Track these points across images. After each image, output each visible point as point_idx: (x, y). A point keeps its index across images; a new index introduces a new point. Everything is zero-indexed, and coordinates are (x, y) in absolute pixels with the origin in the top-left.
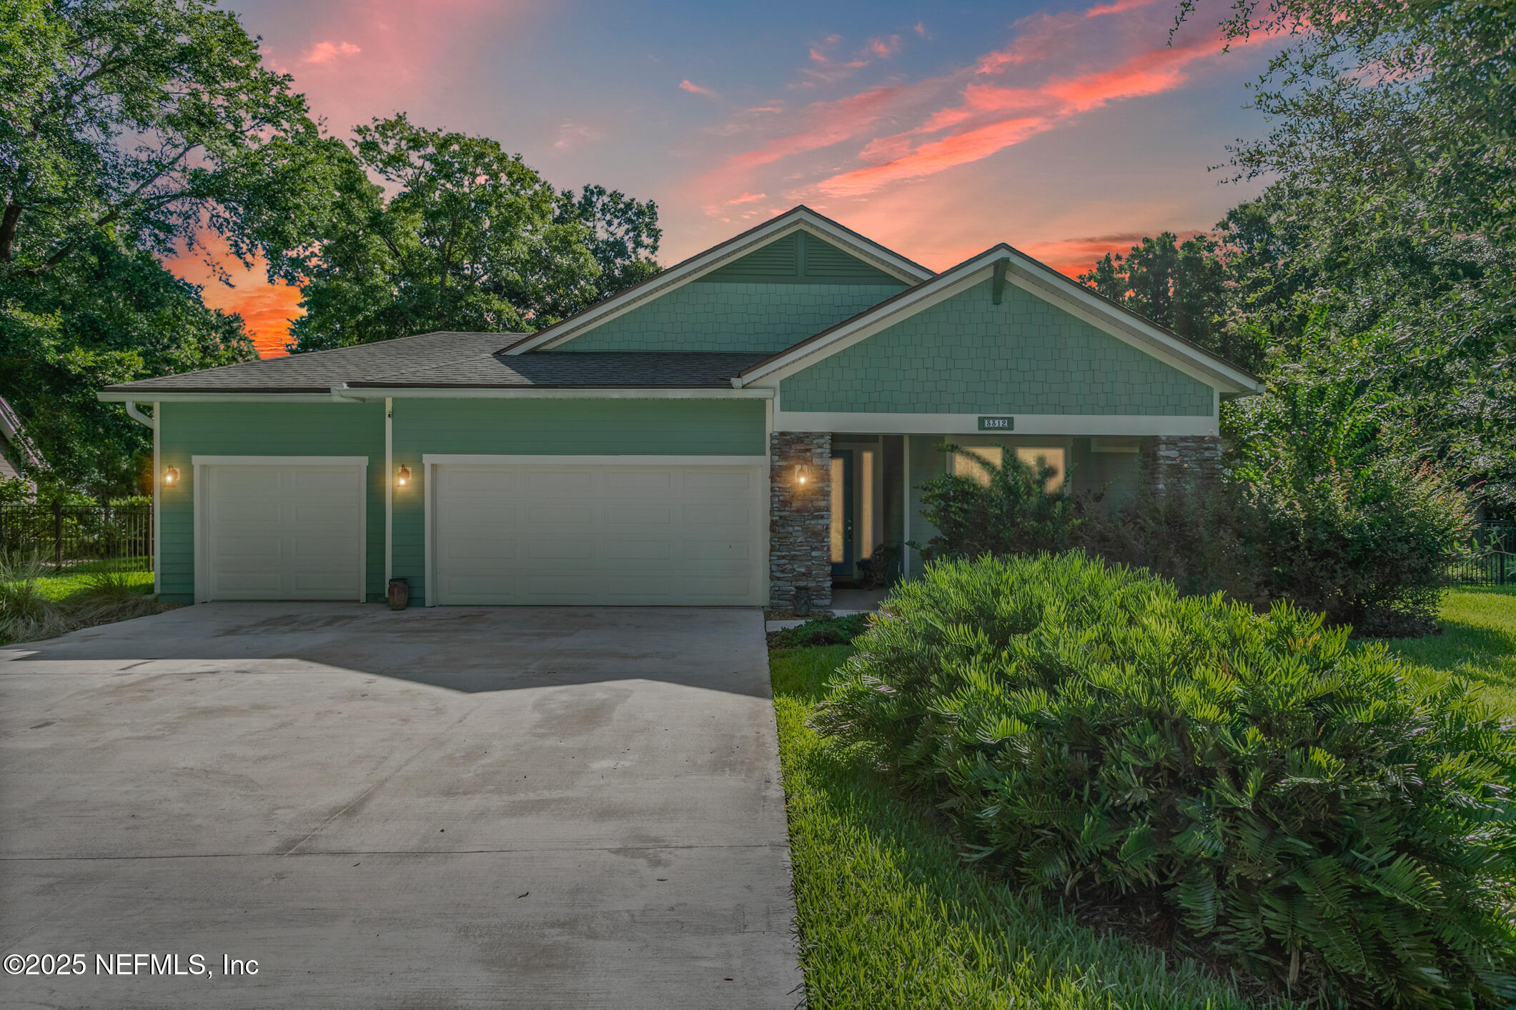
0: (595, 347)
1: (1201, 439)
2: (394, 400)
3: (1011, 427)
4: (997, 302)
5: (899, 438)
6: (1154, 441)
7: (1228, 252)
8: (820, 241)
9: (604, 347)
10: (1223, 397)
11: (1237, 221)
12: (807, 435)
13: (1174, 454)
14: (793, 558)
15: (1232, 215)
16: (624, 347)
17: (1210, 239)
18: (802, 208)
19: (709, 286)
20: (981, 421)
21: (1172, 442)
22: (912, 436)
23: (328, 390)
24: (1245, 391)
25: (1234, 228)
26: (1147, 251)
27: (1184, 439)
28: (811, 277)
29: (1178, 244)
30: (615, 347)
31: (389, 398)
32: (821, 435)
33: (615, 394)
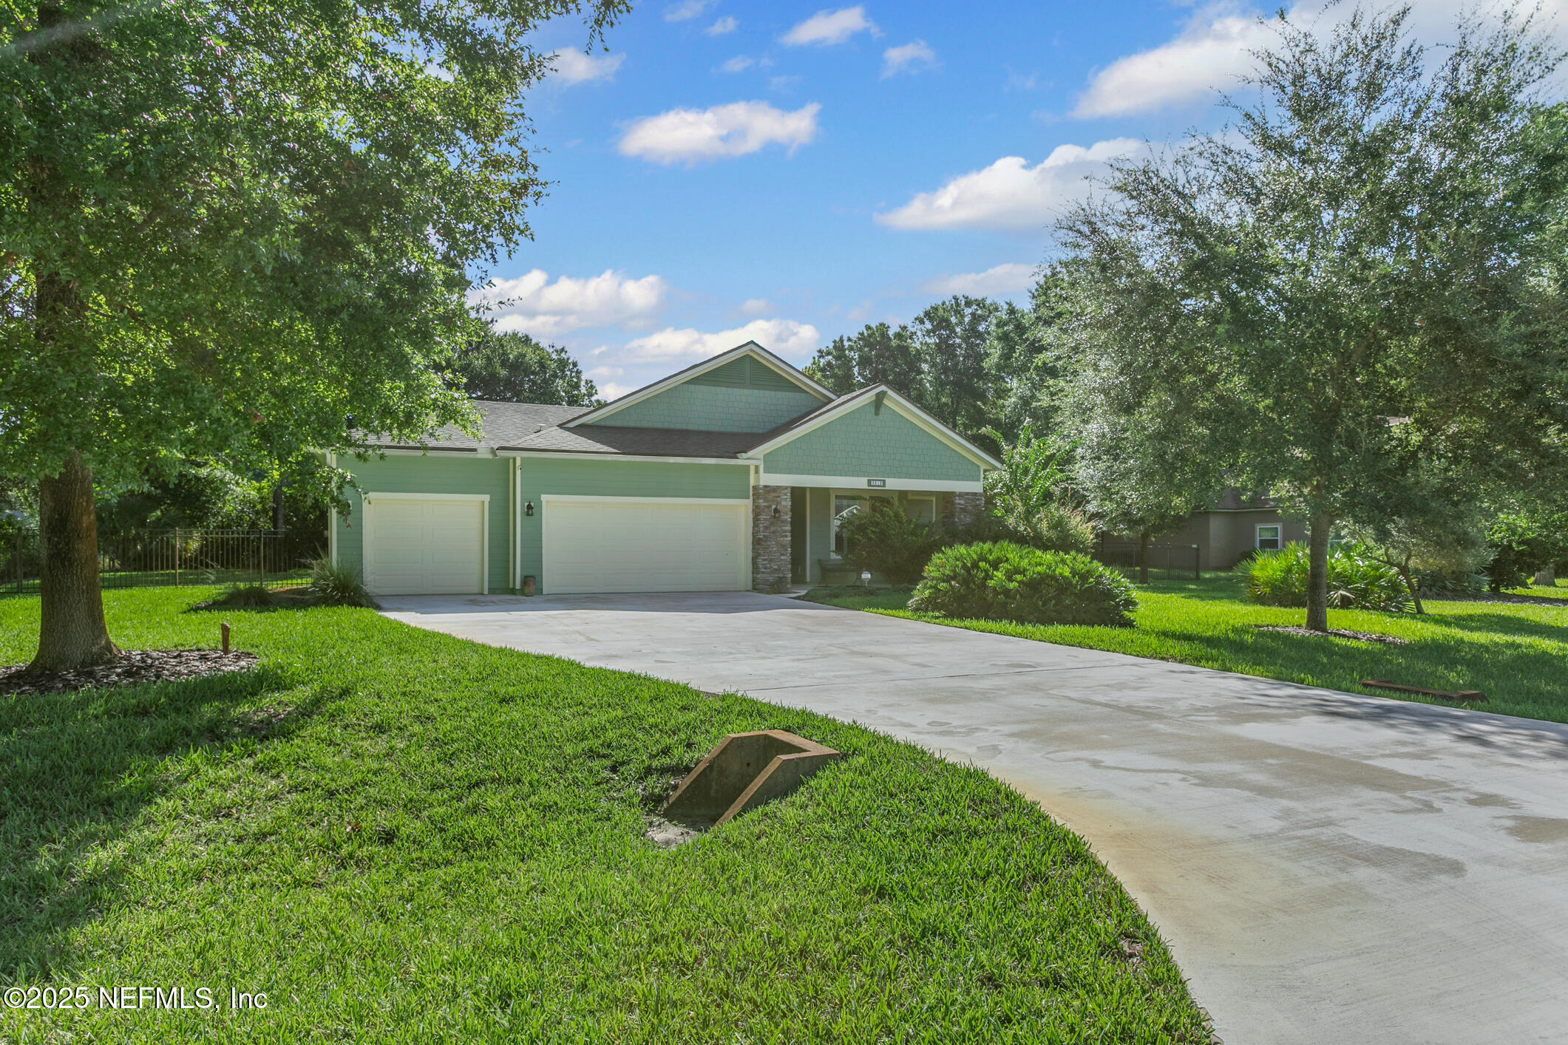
0: (618, 423)
1: (975, 494)
2: (522, 459)
3: (884, 486)
4: (877, 413)
5: (804, 489)
6: (952, 494)
7: (922, 340)
8: (759, 362)
9: (625, 424)
10: (985, 471)
11: (931, 319)
12: (779, 487)
13: (962, 502)
14: (771, 560)
15: (927, 314)
16: (638, 424)
17: (911, 329)
18: (752, 342)
19: (692, 387)
20: (869, 481)
21: (961, 495)
22: (811, 488)
23: (475, 450)
24: (995, 468)
25: (928, 325)
26: (870, 336)
27: (967, 494)
28: (755, 385)
29: (891, 333)
30: (632, 424)
31: (519, 456)
32: (786, 488)
33: (672, 460)
